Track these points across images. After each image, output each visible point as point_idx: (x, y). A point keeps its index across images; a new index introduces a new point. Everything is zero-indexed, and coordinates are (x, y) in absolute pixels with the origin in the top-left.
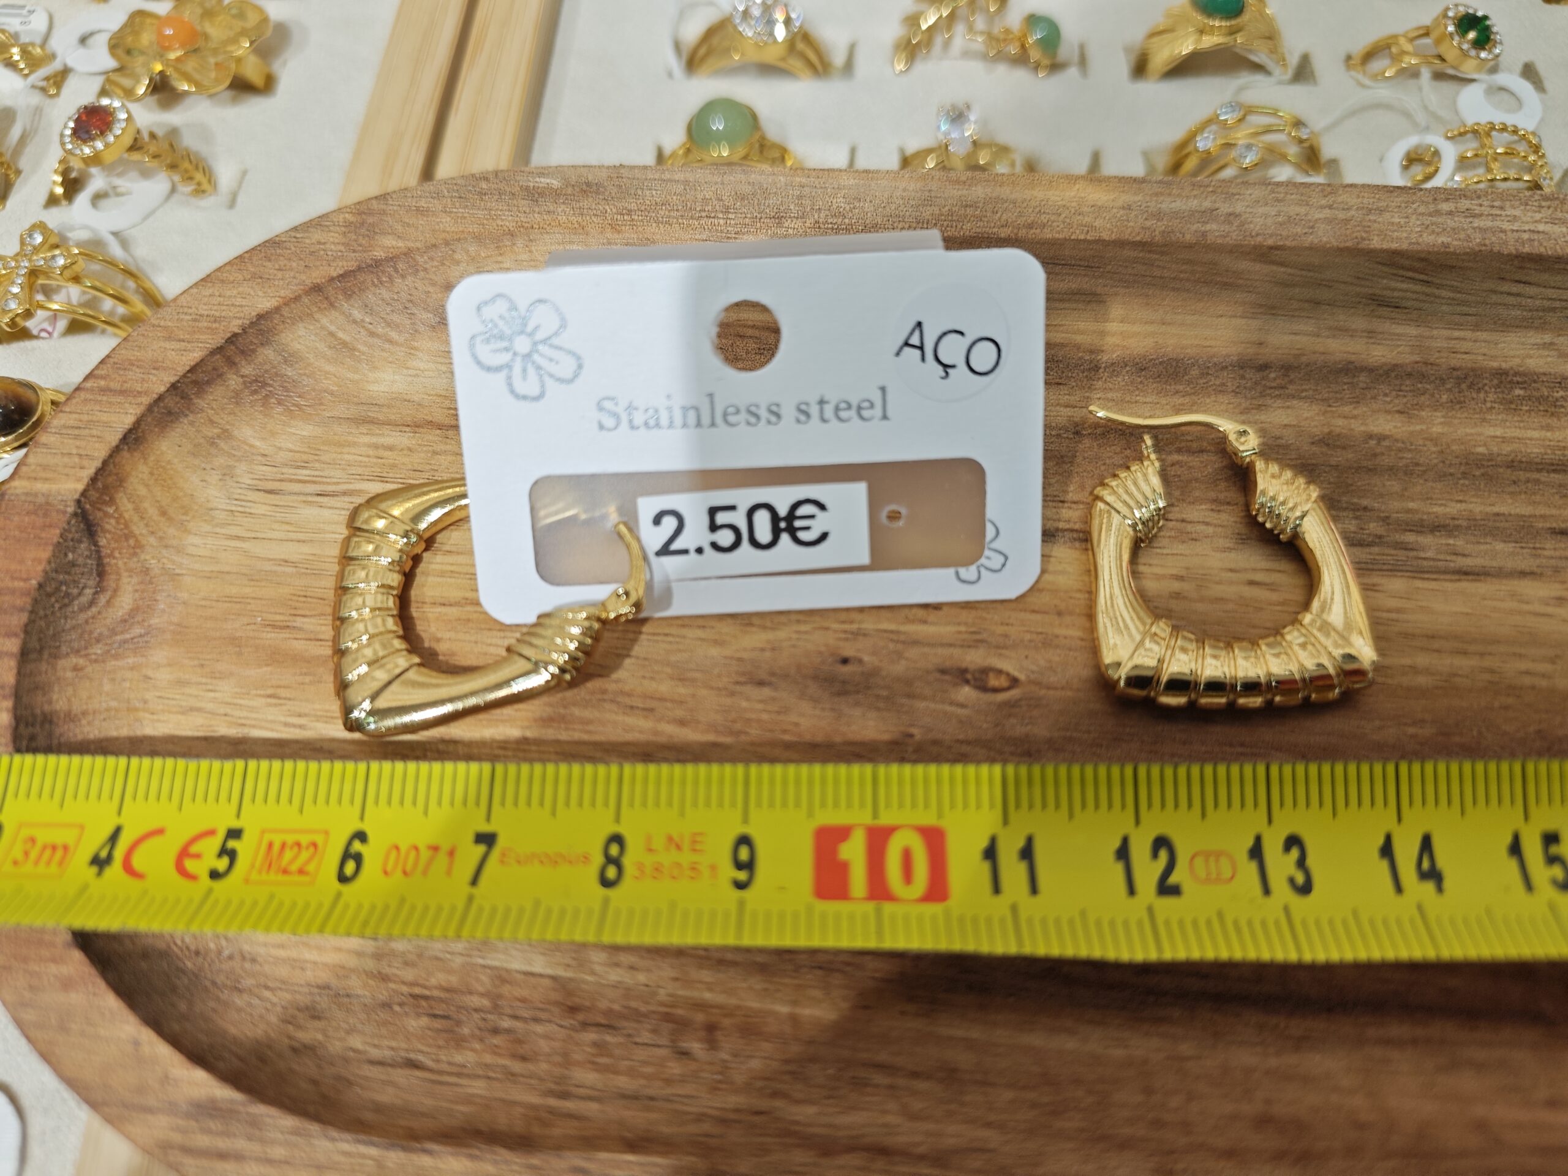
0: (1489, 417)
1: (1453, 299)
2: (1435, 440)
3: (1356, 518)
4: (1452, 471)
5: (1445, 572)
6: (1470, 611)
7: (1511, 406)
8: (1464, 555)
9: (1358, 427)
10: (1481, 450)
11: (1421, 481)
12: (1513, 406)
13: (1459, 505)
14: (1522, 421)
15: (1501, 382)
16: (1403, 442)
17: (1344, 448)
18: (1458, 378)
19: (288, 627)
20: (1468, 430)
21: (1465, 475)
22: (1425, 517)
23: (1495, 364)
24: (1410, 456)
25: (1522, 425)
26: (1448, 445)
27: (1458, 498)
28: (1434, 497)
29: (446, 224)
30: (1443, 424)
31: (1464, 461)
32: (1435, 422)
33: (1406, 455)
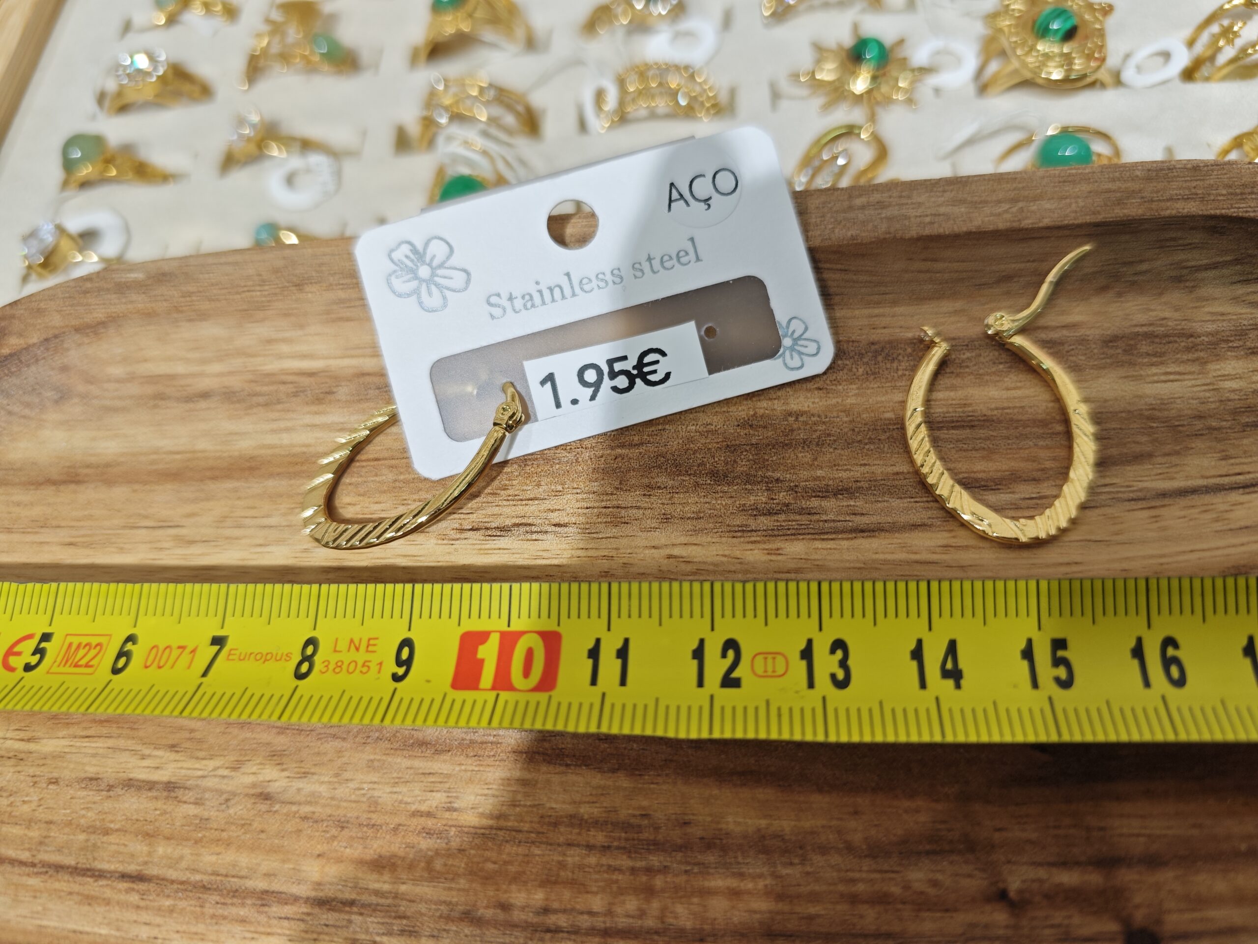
0: (899, 384)
1: (870, 282)
2: (847, 412)
3: (769, 489)
4: (859, 438)
5: (842, 532)
8: (862, 515)
11: (831, 450)
13: (863, 468)
16: (819, 416)
17: (765, 427)
18: (875, 351)
20: (879, 399)
21: (871, 441)
22: (831, 482)
23: (910, 335)
24: (824, 427)
26: (859, 414)
27: (862, 462)
28: (841, 463)
29: (56, 320)
30: (856, 395)
31: (871, 428)
32: (850, 394)
33: (820, 428)
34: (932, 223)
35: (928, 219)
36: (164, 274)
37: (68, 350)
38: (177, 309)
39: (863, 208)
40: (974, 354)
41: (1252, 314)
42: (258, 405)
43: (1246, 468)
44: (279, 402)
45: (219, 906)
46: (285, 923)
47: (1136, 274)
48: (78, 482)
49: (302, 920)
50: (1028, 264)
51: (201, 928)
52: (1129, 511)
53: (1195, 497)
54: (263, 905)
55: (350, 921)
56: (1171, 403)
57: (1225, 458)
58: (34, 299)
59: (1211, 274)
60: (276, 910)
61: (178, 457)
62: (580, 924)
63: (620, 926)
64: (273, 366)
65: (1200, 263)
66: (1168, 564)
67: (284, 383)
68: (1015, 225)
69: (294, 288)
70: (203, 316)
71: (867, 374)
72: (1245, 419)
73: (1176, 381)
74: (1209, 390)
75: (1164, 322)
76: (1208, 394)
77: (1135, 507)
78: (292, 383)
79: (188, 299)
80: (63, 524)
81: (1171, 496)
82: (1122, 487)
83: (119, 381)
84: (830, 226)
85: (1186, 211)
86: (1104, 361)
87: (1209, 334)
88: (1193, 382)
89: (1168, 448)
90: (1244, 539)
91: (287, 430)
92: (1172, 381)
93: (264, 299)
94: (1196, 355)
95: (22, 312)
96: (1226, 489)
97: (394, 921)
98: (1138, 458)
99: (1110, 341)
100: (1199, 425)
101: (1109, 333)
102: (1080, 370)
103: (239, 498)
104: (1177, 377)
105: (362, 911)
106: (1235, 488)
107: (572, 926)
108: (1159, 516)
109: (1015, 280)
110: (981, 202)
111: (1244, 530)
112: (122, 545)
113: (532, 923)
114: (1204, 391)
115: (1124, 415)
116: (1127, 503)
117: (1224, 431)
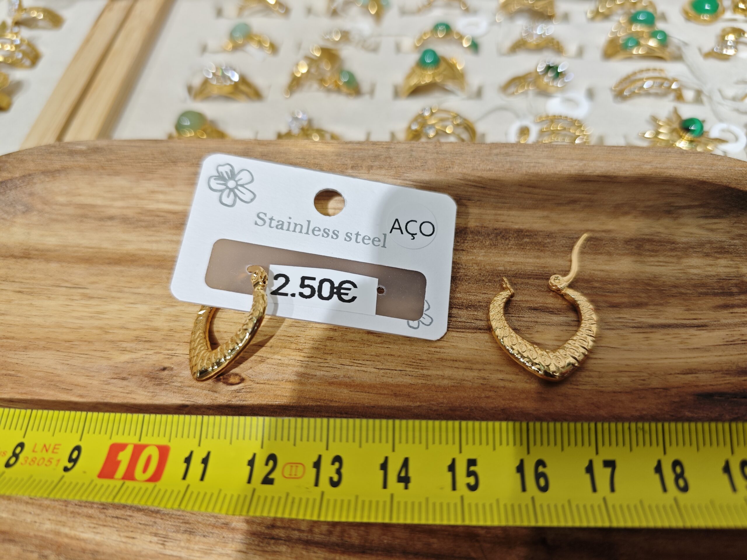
0: (508, 252)
1: (497, 196)
2: (477, 264)
4: (483, 278)
5: (469, 328)
6: (478, 348)
7: (521, 247)
10: (501, 268)
11: (467, 284)
12: (522, 247)
13: (484, 295)
14: (526, 254)
15: (518, 235)
18: (497, 234)
20: (496, 259)
21: (490, 281)
22: (465, 301)
23: (516, 227)
24: (464, 271)
25: (525, 256)
26: (485, 266)
27: (483, 292)
28: (472, 291)
29: (31, 166)
30: (484, 256)
31: (491, 274)
32: (480, 255)
33: (461, 271)
34: (534, 167)
35: (532, 165)
36: (98, 148)
37: (35, 183)
38: (103, 168)
39: (497, 155)
40: (552, 241)
41: (708, 235)
42: (142, 226)
43: (699, 317)
44: (154, 226)
45: (77, 507)
46: (116, 520)
47: (645, 207)
48: (29, 258)
49: (126, 519)
50: (586, 195)
51: (64, 518)
52: (632, 333)
53: (670, 329)
54: (103, 508)
55: (155, 522)
56: (660, 277)
57: (688, 310)
58: (20, 154)
59: (687, 211)
60: (110, 512)
61: (91, 250)
62: (292, 536)
63: (316, 539)
64: (153, 206)
65: (681, 205)
66: (652, 364)
67: (158, 216)
68: (581, 172)
69: (172, 163)
70: (117, 173)
71: (491, 244)
72: (700, 290)
73: (663, 266)
74: (682, 273)
75: (659, 234)
76: (680, 275)
77: (636, 332)
78: (162, 216)
79: (110, 163)
80: (17, 280)
81: (656, 327)
82: (630, 319)
83: (62, 205)
84: (478, 163)
85: (674, 175)
86: (624, 252)
87: (683, 243)
88: (673, 268)
89: (656, 301)
90: (695, 355)
91: (156, 242)
92: (661, 266)
93: (153, 167)
94: (675, 253)
95: (12, 159)
96: (687, 327)
97: (181, 525)
98: (639, 305)
99: (628, 242)
100: (675, 290)
101: (628, 237)
102: (610, 255)
103: (123, 276)
104: (664, 264)
105: (163, 517)
106: (692, 327)
107: (288, 537)
108: (649, 337)
109: (578, 203)
110: (563, 159)
111: (696, 350)
112: (50, 296)
113: (264, 533)
114: (679, 273)
115: (633, 281)
116: (631, 329)
117: (688, 295)
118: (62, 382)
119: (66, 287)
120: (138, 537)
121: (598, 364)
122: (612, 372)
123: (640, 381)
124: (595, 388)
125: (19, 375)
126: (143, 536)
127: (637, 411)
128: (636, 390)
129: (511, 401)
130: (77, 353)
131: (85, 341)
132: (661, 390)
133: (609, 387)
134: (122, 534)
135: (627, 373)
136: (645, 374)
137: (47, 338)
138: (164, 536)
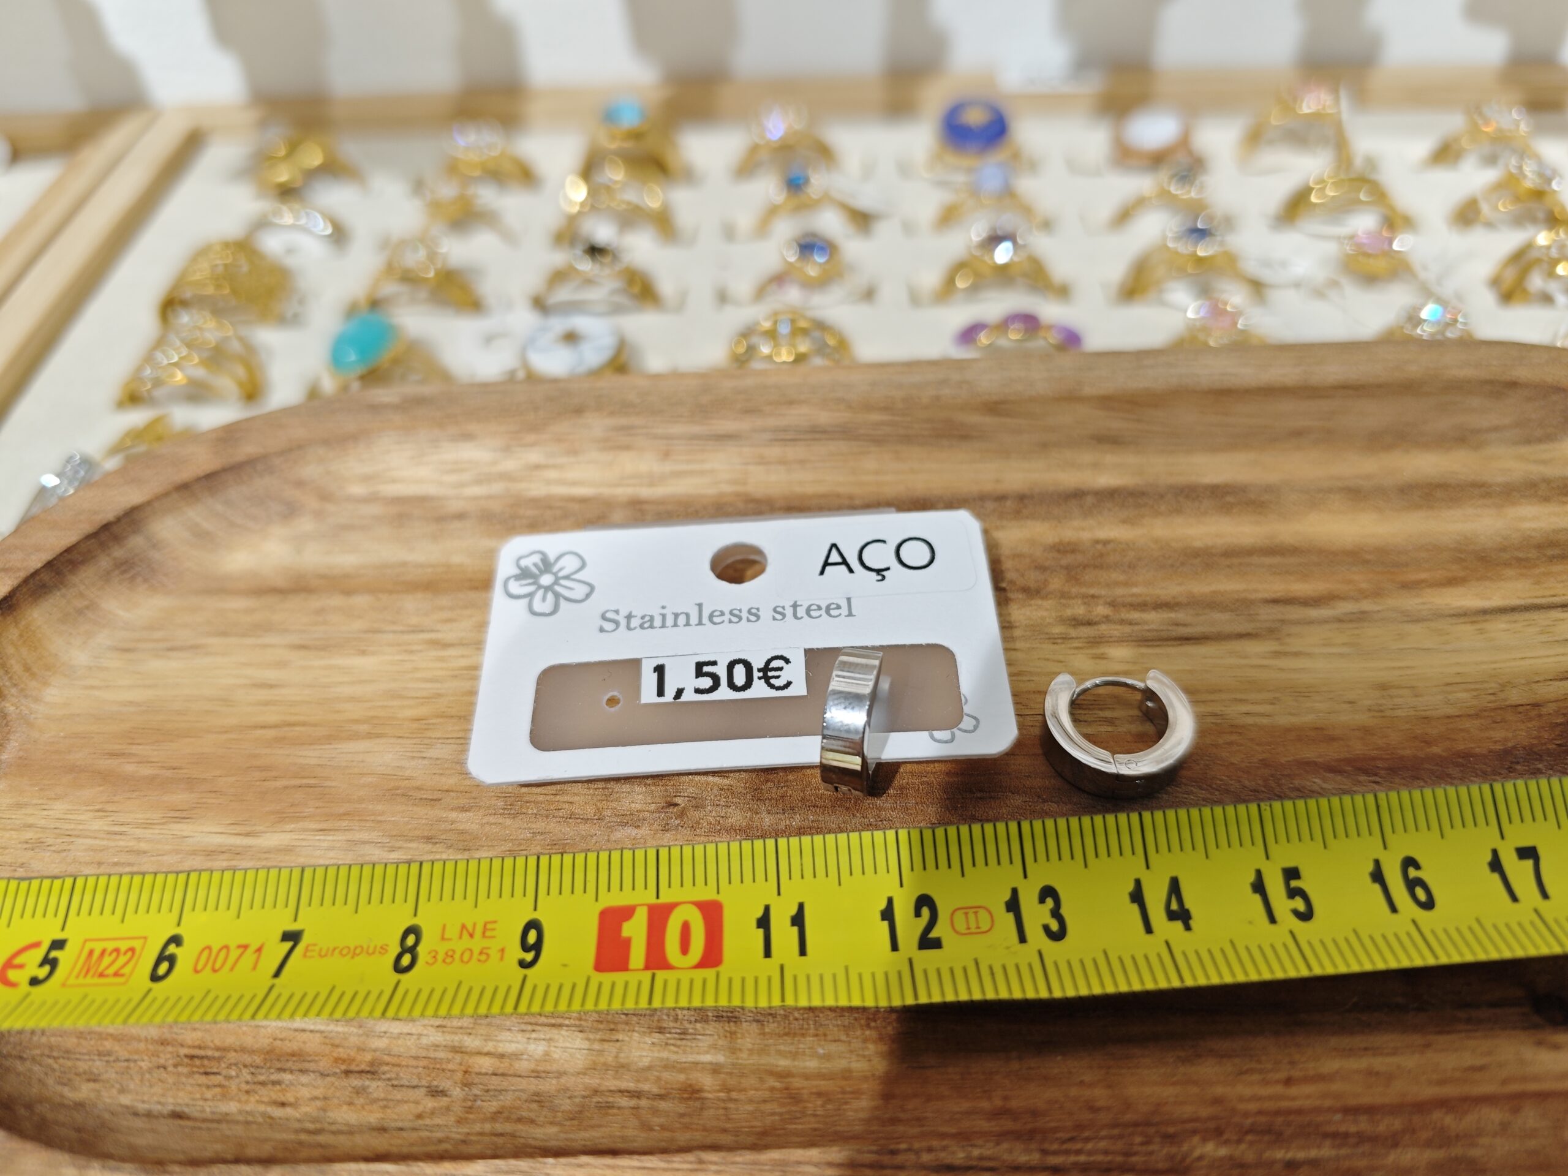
0: (1202, 519)
1: (1164, 433)
2: (1155, 541)
3: (1085, 603)
4: (1171, 562)
5: (1168, 640)
8: (1185, 625)
9: (1086, 536)
10: (1198, 544)
11: (1144, 572)
12: (1225, 510)
13: (1179, 587)
14: (1234, 521)
15: (1213, 494)
17: (1073, 551)
18: (1175, 493)
19: (124, 754)
20: (1185, 531)
21: (1183, 564)
22: (1148, 598)
23: (1207, 481)
24: (1134, 553)
25: (1233, 523)
26: (1168, 543)
27: (1177, 582)
28: (1156, 582)
29: (299, 433)
30: (1162, 528)
31: (1182, 554)
32: (1156, 527)
33: (1129, 553)
35: (1217, 377)
36: (424, 399)
37: (309, 462)
40: (1273, 497)
43: (1557, 591)
44: (545, 525)
48: (309, 592)
52: (1452, 624)
53: (1517, 614)
56: (1475, 538)
57: (1538, 583)
59: (1494, 436)
61: (430, 570)
64: (539, 491)
65: (1483, 426)
67: (550, 508)
68: (1303, 381)
69: (572, 414)
70: (468, 437)
72: (1550, 552)
73: (1475, 520)
74: (1511, 529)
75: (1453, 475)
76: (1509, 532)
77: (1459, 622)
78: (559, 508)
80: (290, 629)
81: (1491, 613)
82: (1441, 605)
83: (359, 500)
86: (1402, 505)
87: (1499, 485)
88: (1492, 522)
89: (1479, 575)
92: (1472, 521)
93: (538, 422)
94: (1490, 501)
96: (1544, 608)
98: (1451, 582)
99: (1405, 489)
100: (1506, 556)
101: (1402, 482)
102: (1380, 511)
104: (1475, 518)
106: (1553, 607)
108: (1483, 629)
109: (1305, 436)
112: (365, 648)
115: (1430, 547)
116: (1448, 619)
117: (1532, 561)
118: (419, 789)
119: (394, 632)
120: (627, 1039)
121: (1407, 675)
122: (1436, 686)
123: (1486, 696)
124: (1413, 713)
125: (328, 783)
126: (636, 1034)
127: (1496, 742)
128: (1485, 711)
129: (1273, 746)
130: (439, 738)
131: (452, 717)
132: (1528, 707)
133: (1437, 709)
134: (591, 1036)
135: (1463, 686)
136: (1493, 685)
137: (373, 717)
138: (678, 1031)
